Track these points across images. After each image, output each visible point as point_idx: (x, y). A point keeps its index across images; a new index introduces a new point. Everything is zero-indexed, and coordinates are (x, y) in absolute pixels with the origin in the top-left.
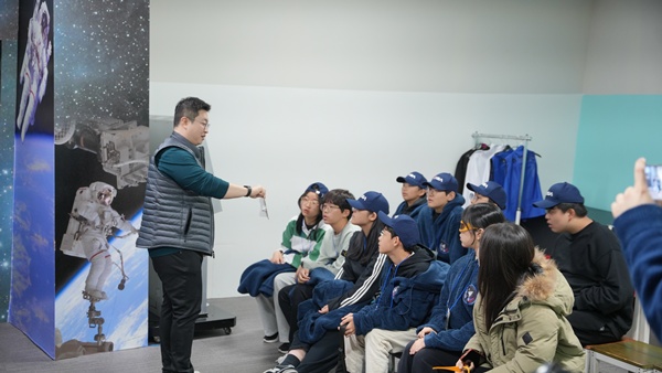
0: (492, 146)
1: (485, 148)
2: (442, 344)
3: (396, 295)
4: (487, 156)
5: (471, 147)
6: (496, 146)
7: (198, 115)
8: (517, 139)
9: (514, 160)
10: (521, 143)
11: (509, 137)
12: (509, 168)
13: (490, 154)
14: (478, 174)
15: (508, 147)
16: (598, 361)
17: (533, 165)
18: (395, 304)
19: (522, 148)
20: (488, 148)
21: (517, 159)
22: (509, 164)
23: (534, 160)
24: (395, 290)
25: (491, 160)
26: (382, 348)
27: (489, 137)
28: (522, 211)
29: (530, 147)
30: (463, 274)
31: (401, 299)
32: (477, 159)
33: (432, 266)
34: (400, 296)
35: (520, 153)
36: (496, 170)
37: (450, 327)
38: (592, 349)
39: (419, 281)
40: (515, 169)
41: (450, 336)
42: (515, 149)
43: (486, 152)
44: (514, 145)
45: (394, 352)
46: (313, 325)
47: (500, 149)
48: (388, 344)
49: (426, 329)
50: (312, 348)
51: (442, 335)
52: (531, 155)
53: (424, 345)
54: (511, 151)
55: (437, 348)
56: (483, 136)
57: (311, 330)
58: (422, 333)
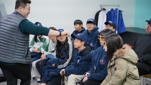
0: (107, 9)
1: (104, 10)
2: (94, 78)
3: (79, 63)
4: (105, 12)
5: (100, 9)
6: (108, 9)
7: (26, 5)
8: (115, 6)
9: (114, 14)
10: (117, 7)
11: (112, 6)
12: (113, 16)
13: (106, 12)
14: (102, 19)
15: (112, 9)
16: (146, 80)
17: (121, 15)
18: (78, 66)
19: (117, 9)
20: (105, 10)
21: (115, 13)
22: (113, 15)
23: (121, 13)
24: (78, 61)
25: (107, 14)
26: (74, 81)
27: (106, 6)
28: (118, 31)
29: (120, 9)
30: (99, 54)
31: (80, 64)
32: (102, 14)
33: (91, 52)
34: (80, 63)
35: (116, 11)
36: (108, 17)
37: (96, 73)
38: (144, 76)
39: (86, 58)
40: (115, 16)
41: (96, 75)
42: (114, 10)
43: (105, 11)
44: (114, 8)
45: (78, 82)
46: (48, 75)
47: (109, 10)
48: (76, 79)
49: (87, 73)
50: (49, 83)
51: (93, 75)
52: (120, 11)
53: (87, 79)
54: (113, 10)
55: (92, 80)
56: (103, 5)
57: (48, 77)
58: (86, 75)
